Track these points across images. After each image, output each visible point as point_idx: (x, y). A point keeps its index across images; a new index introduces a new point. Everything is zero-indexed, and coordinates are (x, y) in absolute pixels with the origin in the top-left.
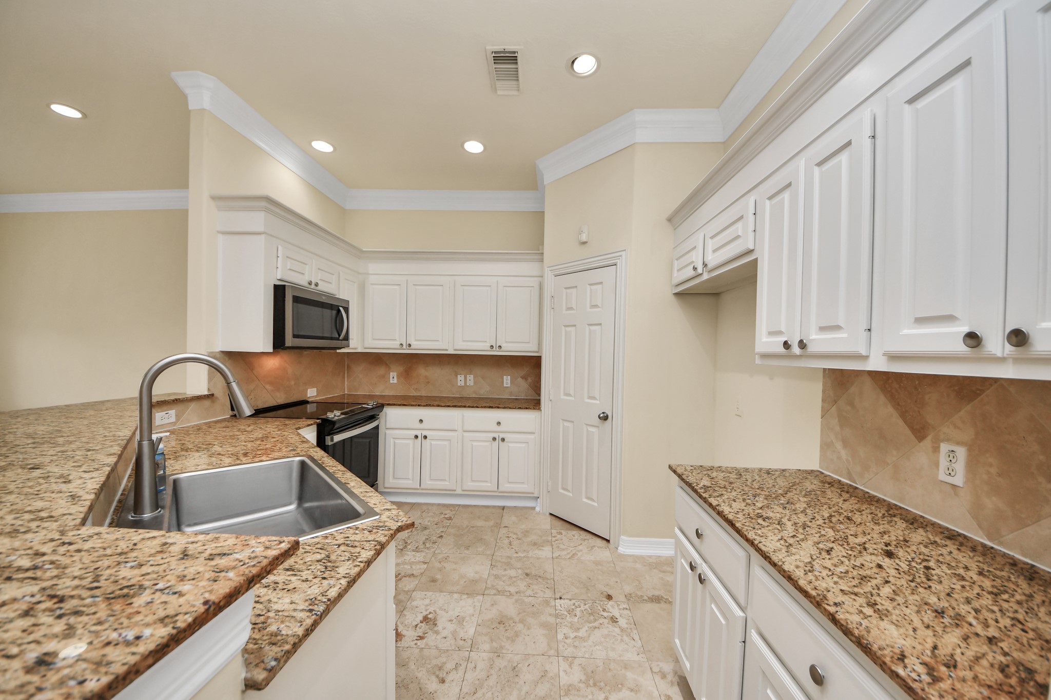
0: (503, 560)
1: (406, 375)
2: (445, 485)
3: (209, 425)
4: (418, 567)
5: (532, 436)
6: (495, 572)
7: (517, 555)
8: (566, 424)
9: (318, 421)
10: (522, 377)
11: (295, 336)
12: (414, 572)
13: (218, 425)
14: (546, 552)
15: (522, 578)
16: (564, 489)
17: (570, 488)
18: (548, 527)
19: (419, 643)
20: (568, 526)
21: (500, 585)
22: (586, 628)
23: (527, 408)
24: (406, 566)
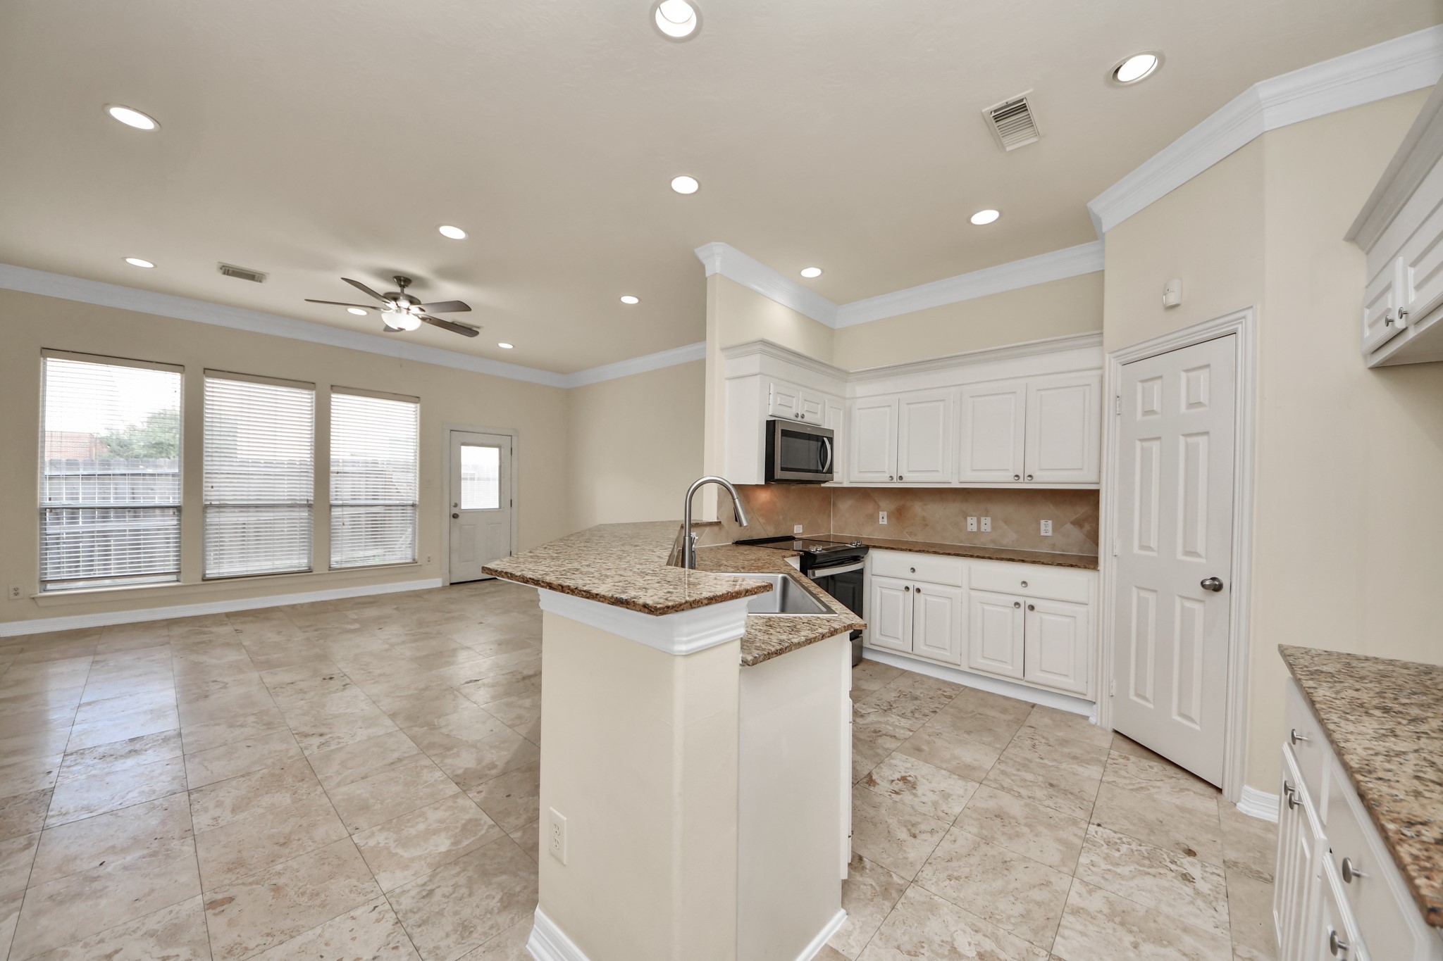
0: (1018, 760)
1: (899, 515)
2: (945, 655)
3: (718, 548)
4: (902, 731)
5: (1083, 609)
6: (1003, 767)
7: (1042, 761)
8: (1144, 594)
9: (801, 553)
10: (1074, 523)
11: (783, 469)
12: (897, 735)
13: (724, 548)
14: (1094, 771)
15: (1043, 785)
16: (1138, 695)
17: (1149, 695)
18: (1106, 745)
19: (893, 796)
20: (1145, 753)
21: (1007, 782)
22: (1132, 868)
23: (1072, 566)
24: (888, 727)
